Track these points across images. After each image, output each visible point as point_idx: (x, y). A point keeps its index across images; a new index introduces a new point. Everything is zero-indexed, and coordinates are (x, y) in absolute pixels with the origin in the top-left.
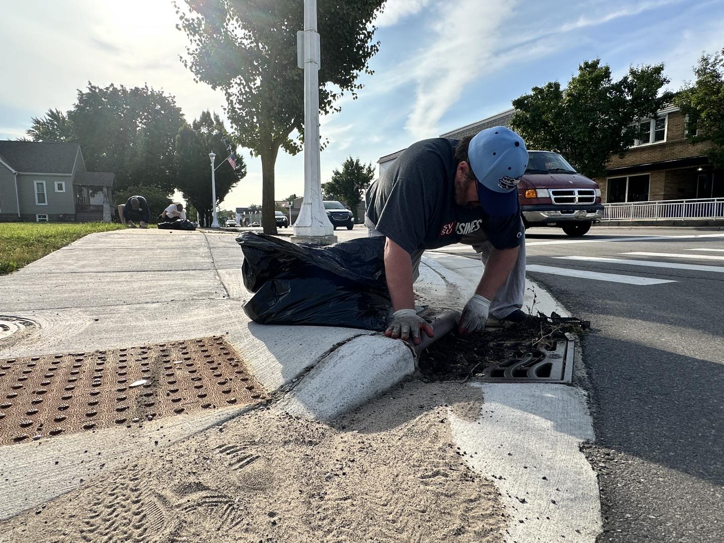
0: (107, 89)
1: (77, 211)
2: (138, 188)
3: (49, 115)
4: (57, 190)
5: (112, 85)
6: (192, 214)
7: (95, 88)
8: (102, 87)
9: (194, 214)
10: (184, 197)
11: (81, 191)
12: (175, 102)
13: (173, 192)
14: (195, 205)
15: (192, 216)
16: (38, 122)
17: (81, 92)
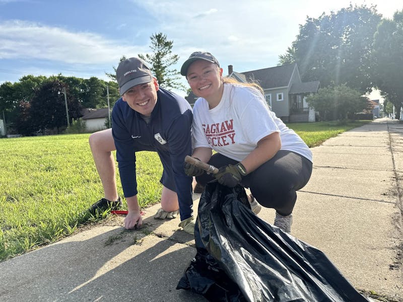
0: (320, 17)
1: (291, 114)
2: (328, 88)
3: (288, 51)
4: (278, 100)
5: (324, 13)
6: (389, 108)
7: (311, 19)
8: (317, 18)
9: (390, 107)
10: (382, 94)
11: (295, 98)
12: (376, 11)
13: (371, 91)
14: (391, 100)
15: (388, 109)
16: (282, 57)
17: (301, 25)
